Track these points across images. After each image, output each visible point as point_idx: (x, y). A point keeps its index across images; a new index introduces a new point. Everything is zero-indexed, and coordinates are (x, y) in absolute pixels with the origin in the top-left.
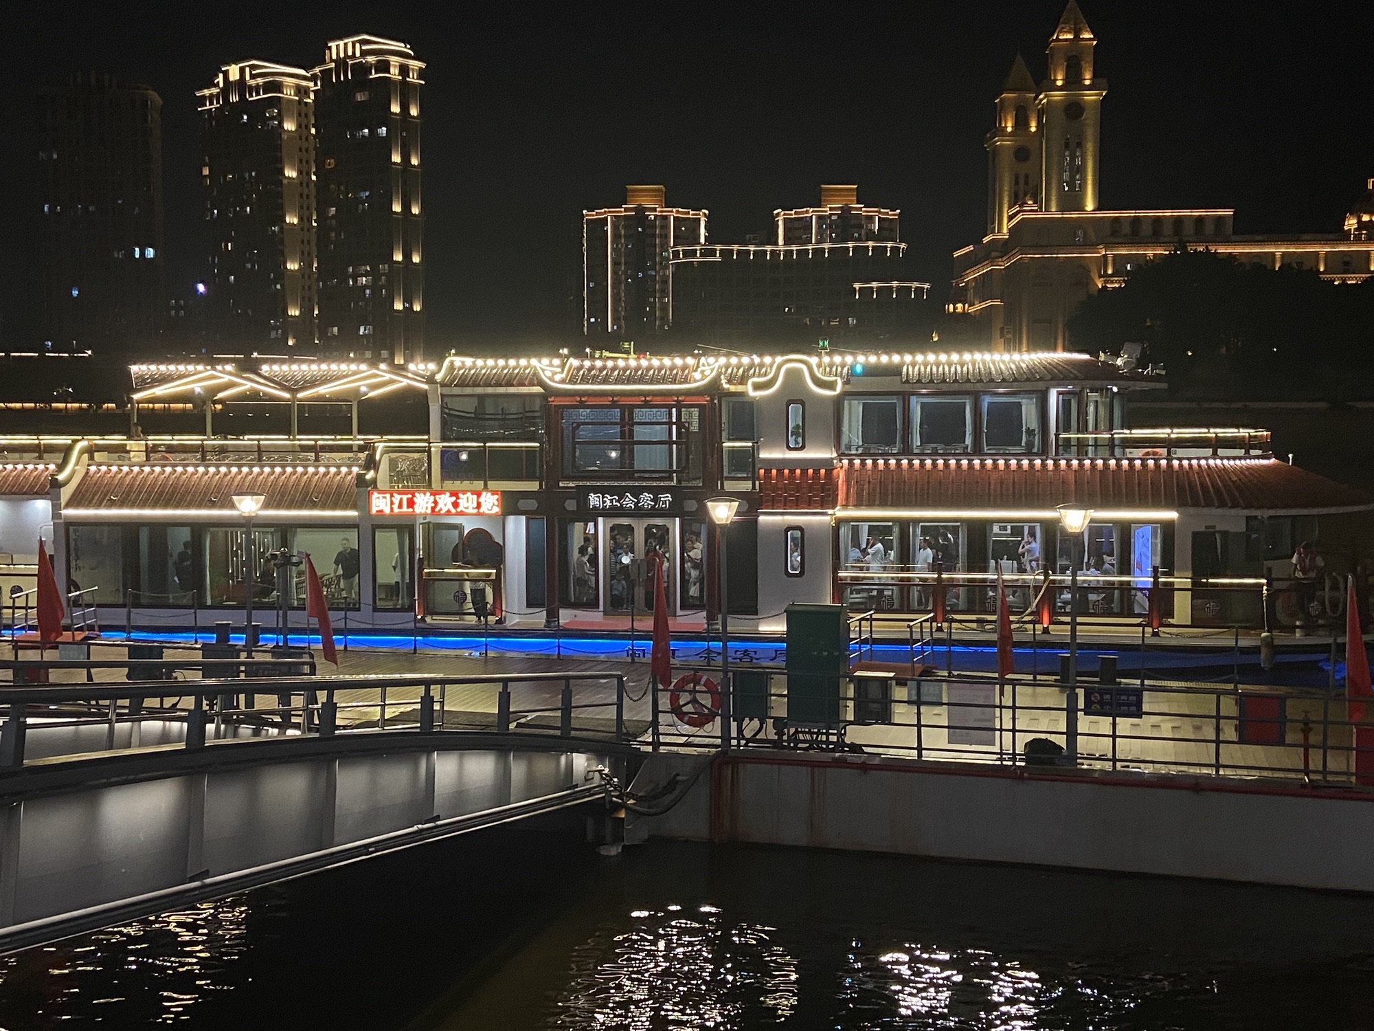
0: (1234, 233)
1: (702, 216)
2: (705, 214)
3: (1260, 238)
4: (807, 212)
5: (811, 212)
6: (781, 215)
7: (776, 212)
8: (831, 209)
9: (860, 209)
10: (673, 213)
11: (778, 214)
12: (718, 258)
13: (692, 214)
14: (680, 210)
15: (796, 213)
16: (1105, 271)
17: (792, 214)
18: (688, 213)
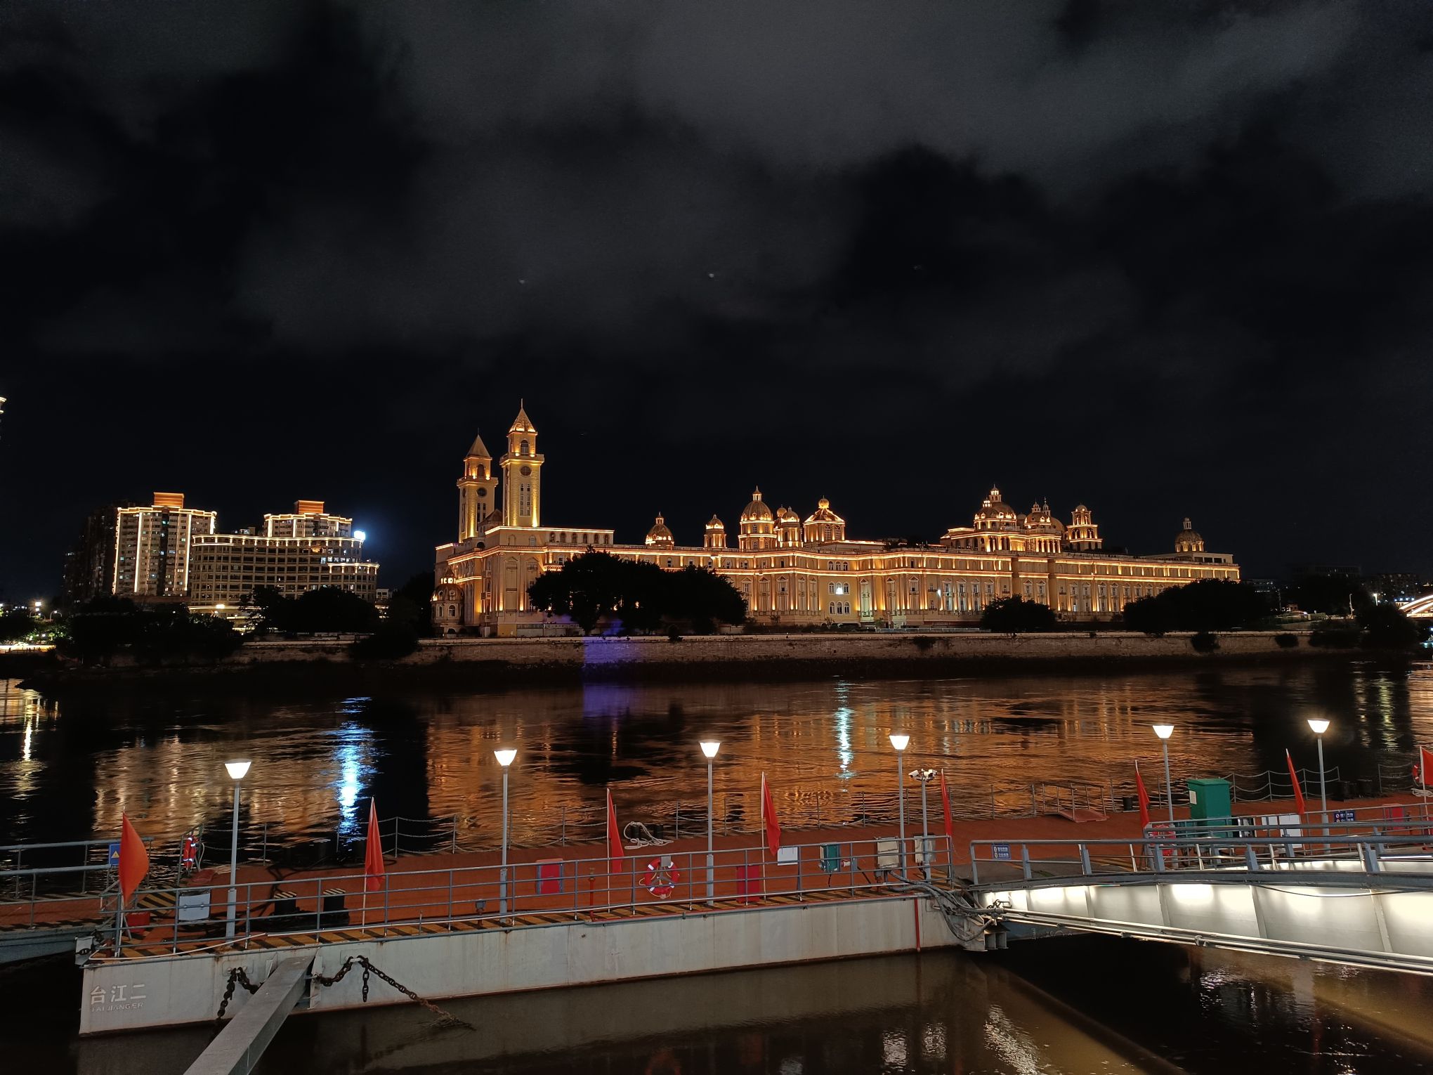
0: (614, 543)
1: (213, 515)
2: (214, 515)
3: (627, 546)
4: (290, 517)
5: (292, 517)
6: (270, 519)
7: (266, 516)
8: (307, 516)
9: (327, 517)
10: (191, 512)
11: (268, 517)
12: (231, 544)
13: (205, 514)
14: (196, 510)
15: (281, 517)
16: (548, 561)
17: (279, 517)
18: (202, 513)
